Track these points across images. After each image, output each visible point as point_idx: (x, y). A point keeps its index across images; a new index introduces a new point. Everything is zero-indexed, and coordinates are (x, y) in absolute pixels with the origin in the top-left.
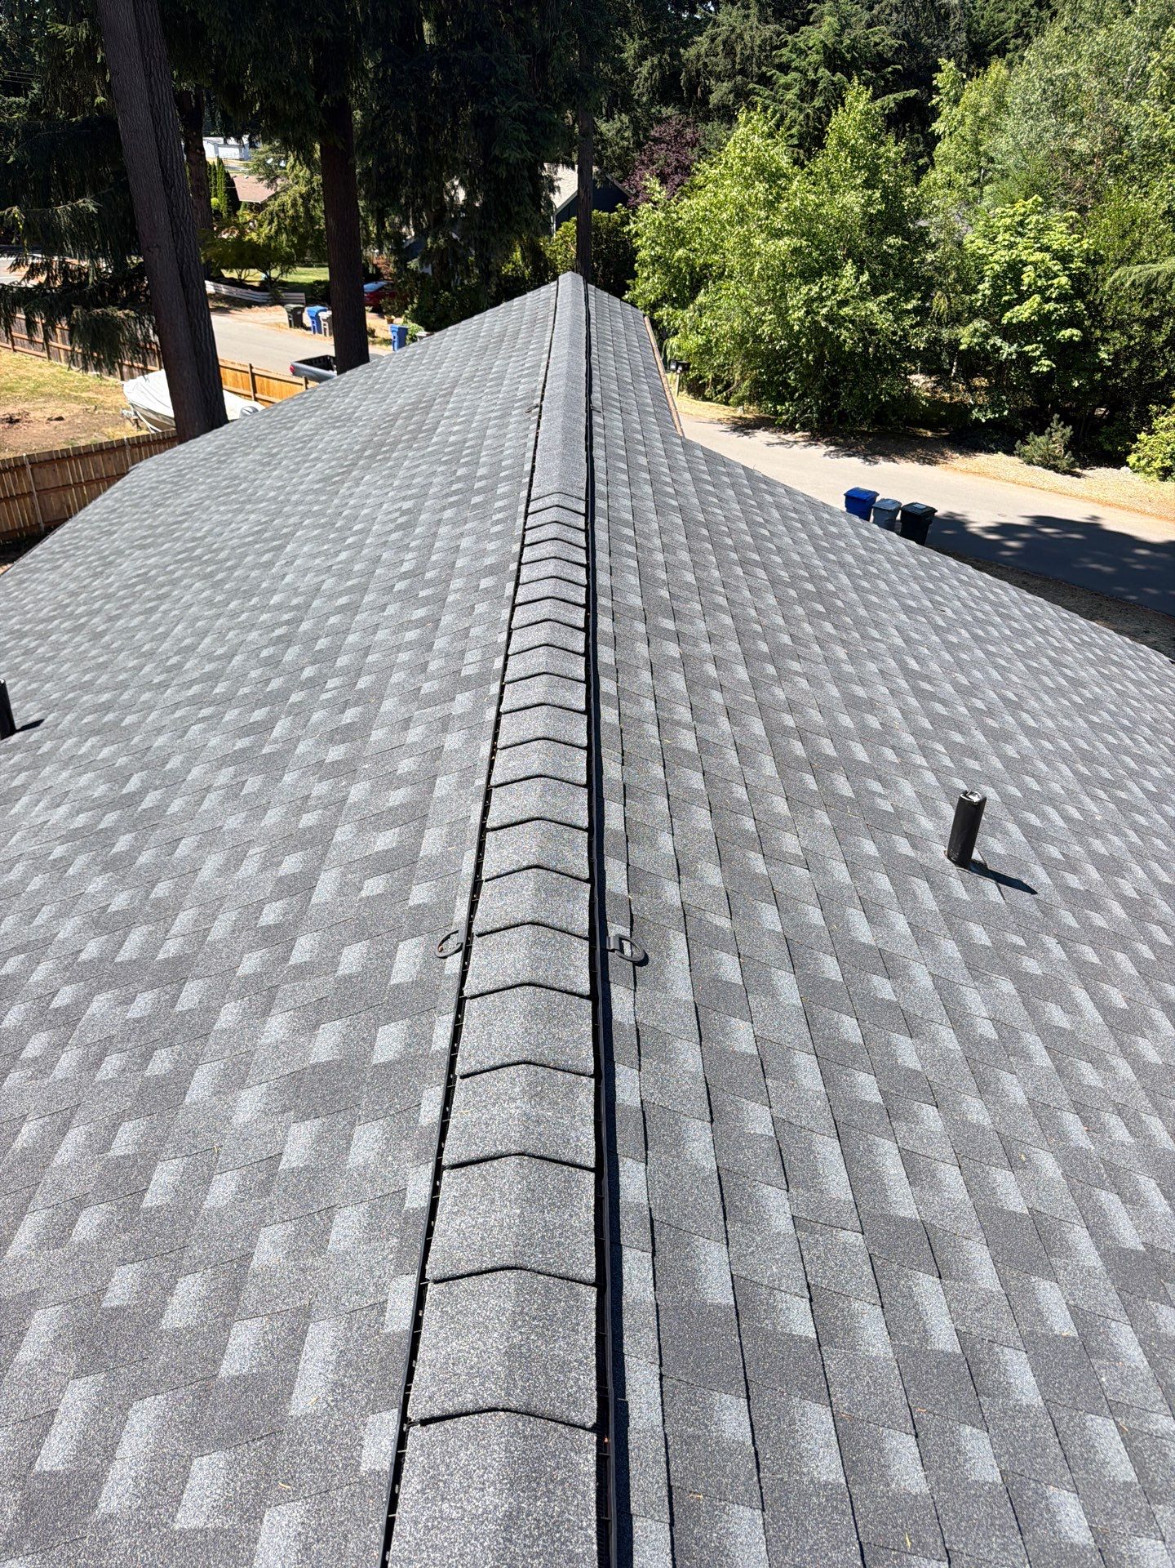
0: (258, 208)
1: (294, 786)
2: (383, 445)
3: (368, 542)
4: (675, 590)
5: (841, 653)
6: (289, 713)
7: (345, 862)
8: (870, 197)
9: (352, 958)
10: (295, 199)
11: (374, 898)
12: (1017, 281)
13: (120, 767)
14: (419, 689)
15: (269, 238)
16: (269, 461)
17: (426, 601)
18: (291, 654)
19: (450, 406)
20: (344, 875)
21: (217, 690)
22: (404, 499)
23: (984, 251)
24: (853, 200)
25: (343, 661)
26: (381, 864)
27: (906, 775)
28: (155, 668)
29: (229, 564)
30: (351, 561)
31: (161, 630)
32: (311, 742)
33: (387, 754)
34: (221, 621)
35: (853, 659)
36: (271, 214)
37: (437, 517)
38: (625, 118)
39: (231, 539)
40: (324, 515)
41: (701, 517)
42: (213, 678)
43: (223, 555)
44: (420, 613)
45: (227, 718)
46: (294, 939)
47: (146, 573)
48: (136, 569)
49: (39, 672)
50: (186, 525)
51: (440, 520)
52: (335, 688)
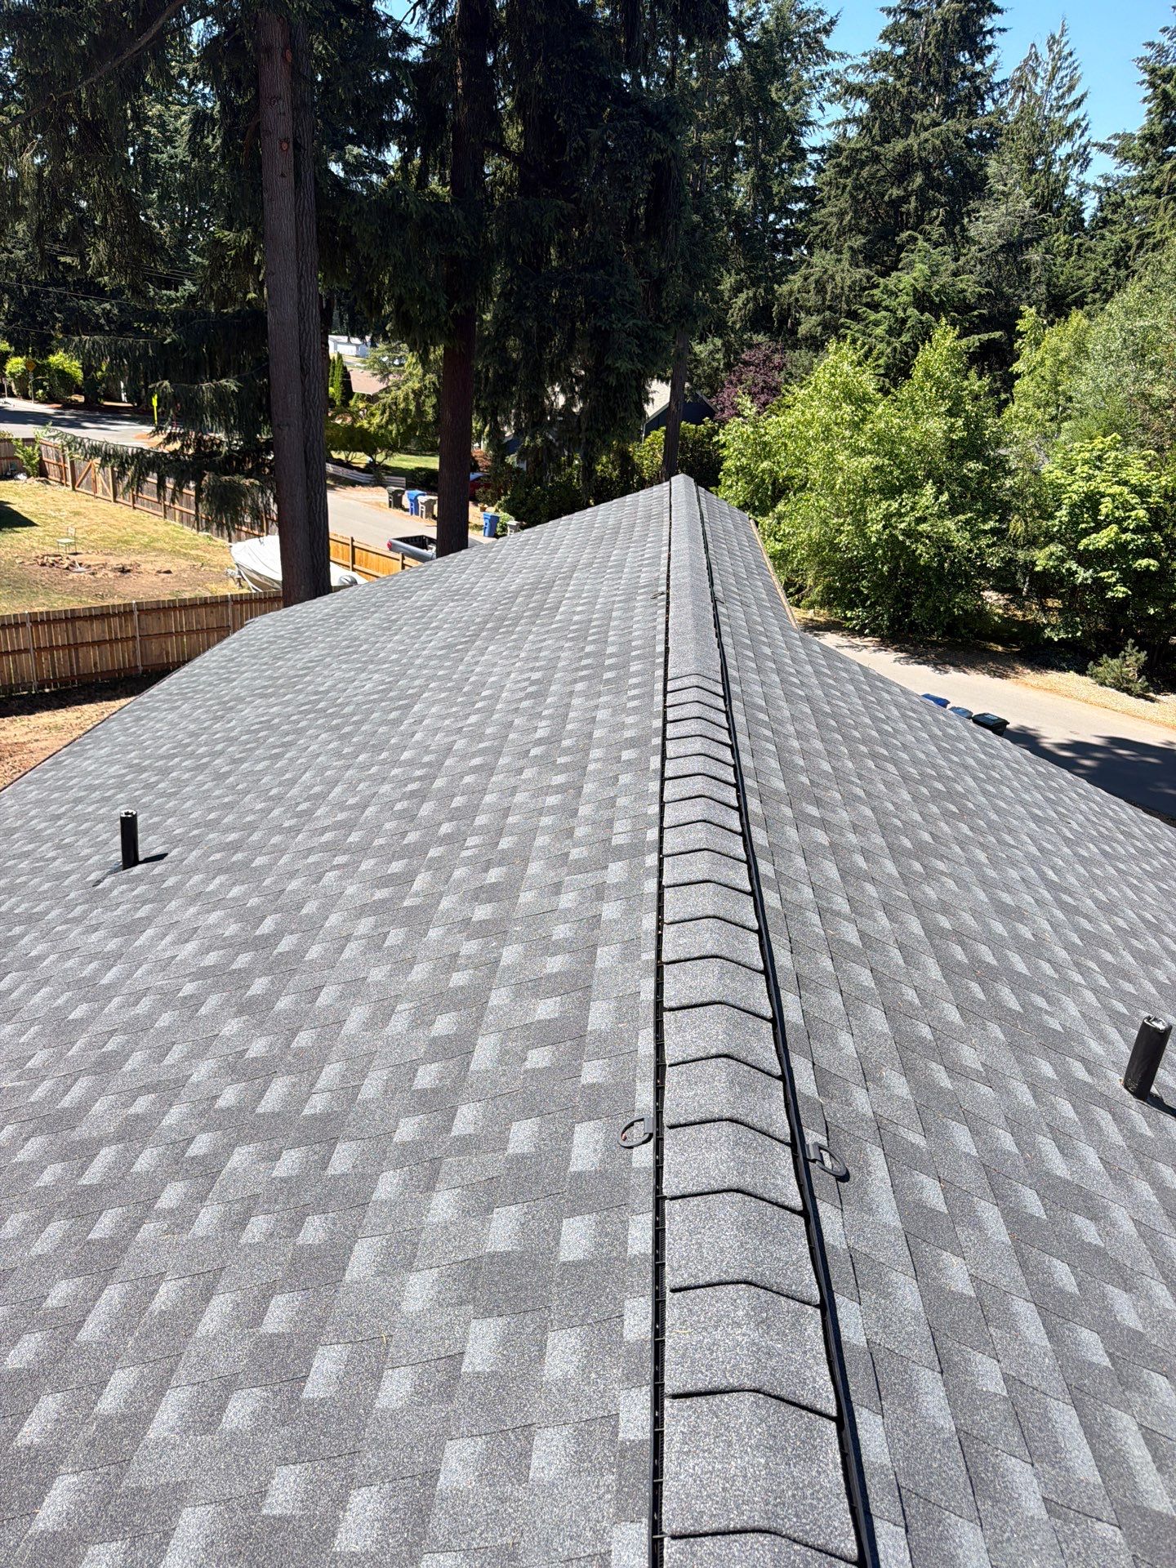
0: (371, 399)
1: (440, 942)
2: (504, 619)
3: (498, 707)
4: (815, 777)
5: (982, 857)
6: (429, 868)
7: (504, 1027)
8: (953, 424)
9: (523, 1135)
10: (407, 394)
11: (541, 1071)
12: (1095, 509)
13: (252, 907)
14: (567, 854)
15: (380, 427)
16: (389, 626)
17: (565, 768)
18: (426, 809)
19: (570, 588)
20: (503, 1042)
21: (350, 839)
22: (532, 670)
23: (1063, 481)
24: (936, 426)
25: (481, 820)
26: (545, 1034)
27: (1067, 992)
28: (285, 812)
29: (355, 718)
30: (482, 724)
31: (288, 776)
32: (455, 898)
33: (539, 917)
34: (350, 772)
35: (994, 862)
36: (384, 405)
37: (568, 689)
38: (719, 342)
39: (356, 695)
40: (450, 680)
41: (827, 709)
42: (348, 826)
43: (347, 710)
44: (559, 779)
45: (363, 867)
46: (454, 1109)
47: (269, 721)
48: (258, 716)
49: (161, 806)
50: (308, 678)
51: (572, 692)
52: (475, 847)
